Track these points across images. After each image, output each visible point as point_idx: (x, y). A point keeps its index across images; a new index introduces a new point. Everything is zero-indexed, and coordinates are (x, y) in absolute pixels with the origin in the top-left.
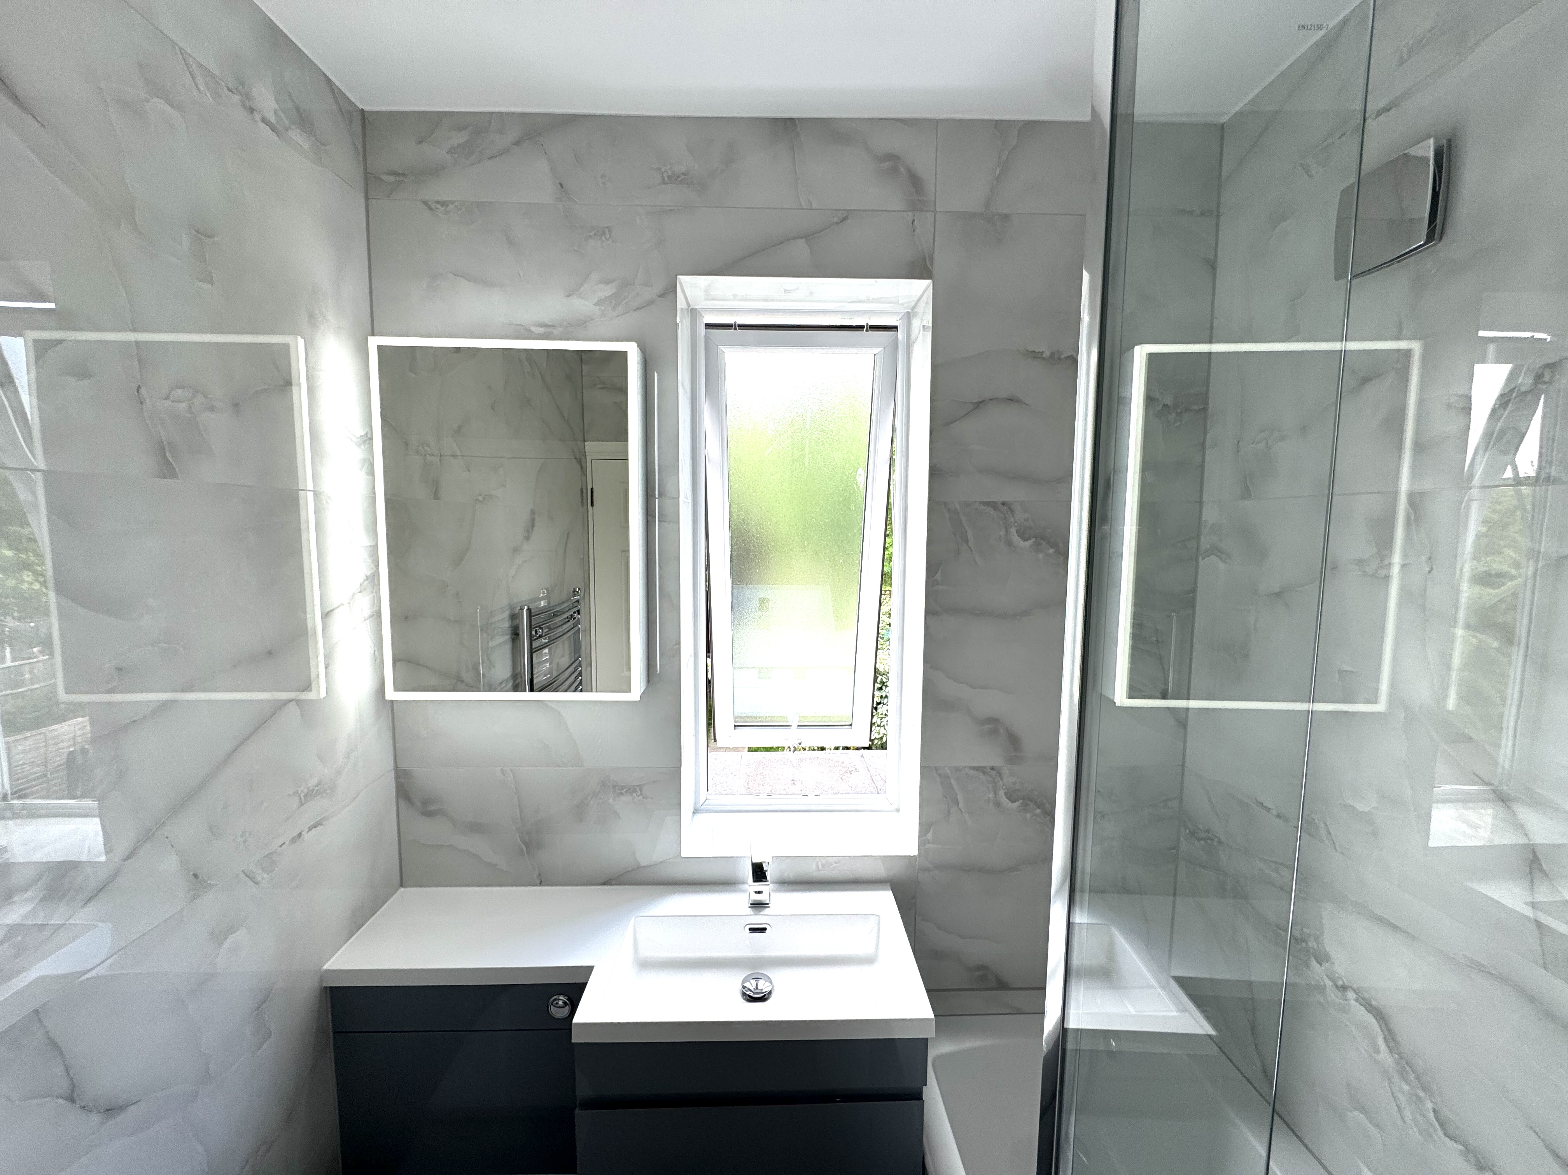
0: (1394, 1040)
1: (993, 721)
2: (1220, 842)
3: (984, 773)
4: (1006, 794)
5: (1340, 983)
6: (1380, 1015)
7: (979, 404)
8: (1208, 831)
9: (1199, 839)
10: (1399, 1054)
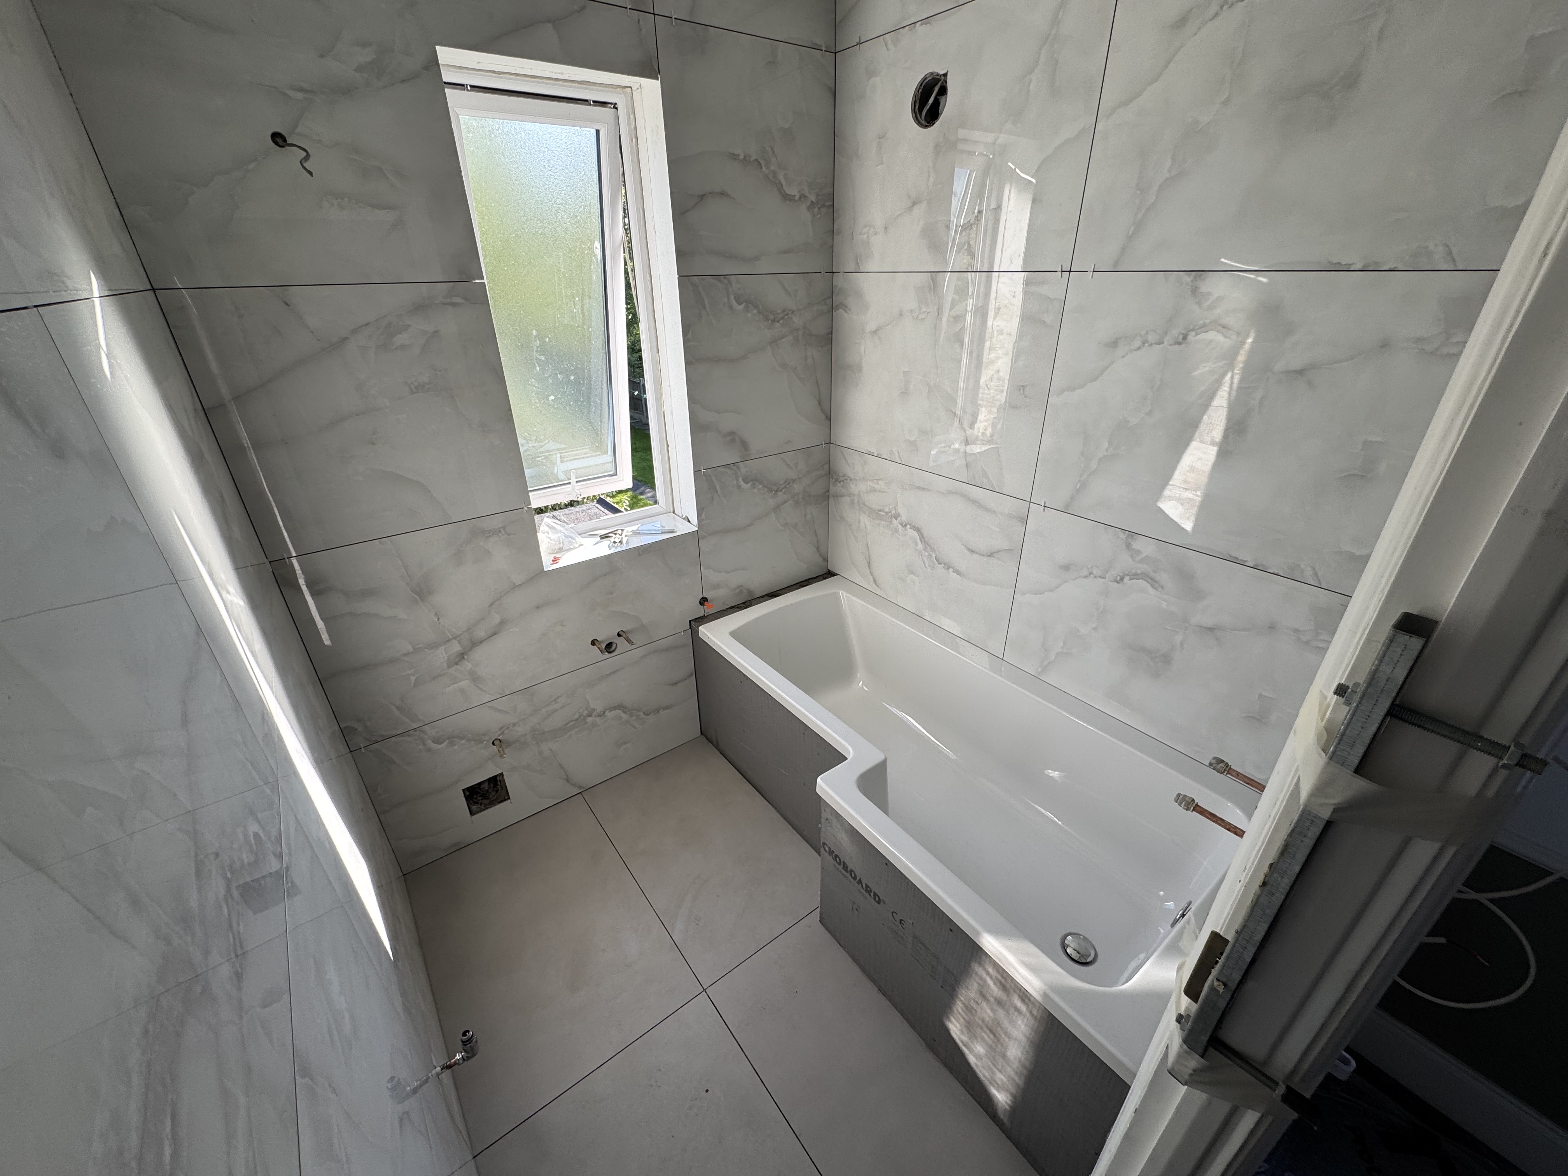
0: (923, 537)
1: (732, 433)
2: (851, 480)
3: (730, 469)
4: (743, 479)
5: (904, 524)
6: (918, 530)
7: (702, 197)
8: (844, 476)
9: (840, 482)
10: (925, 542)
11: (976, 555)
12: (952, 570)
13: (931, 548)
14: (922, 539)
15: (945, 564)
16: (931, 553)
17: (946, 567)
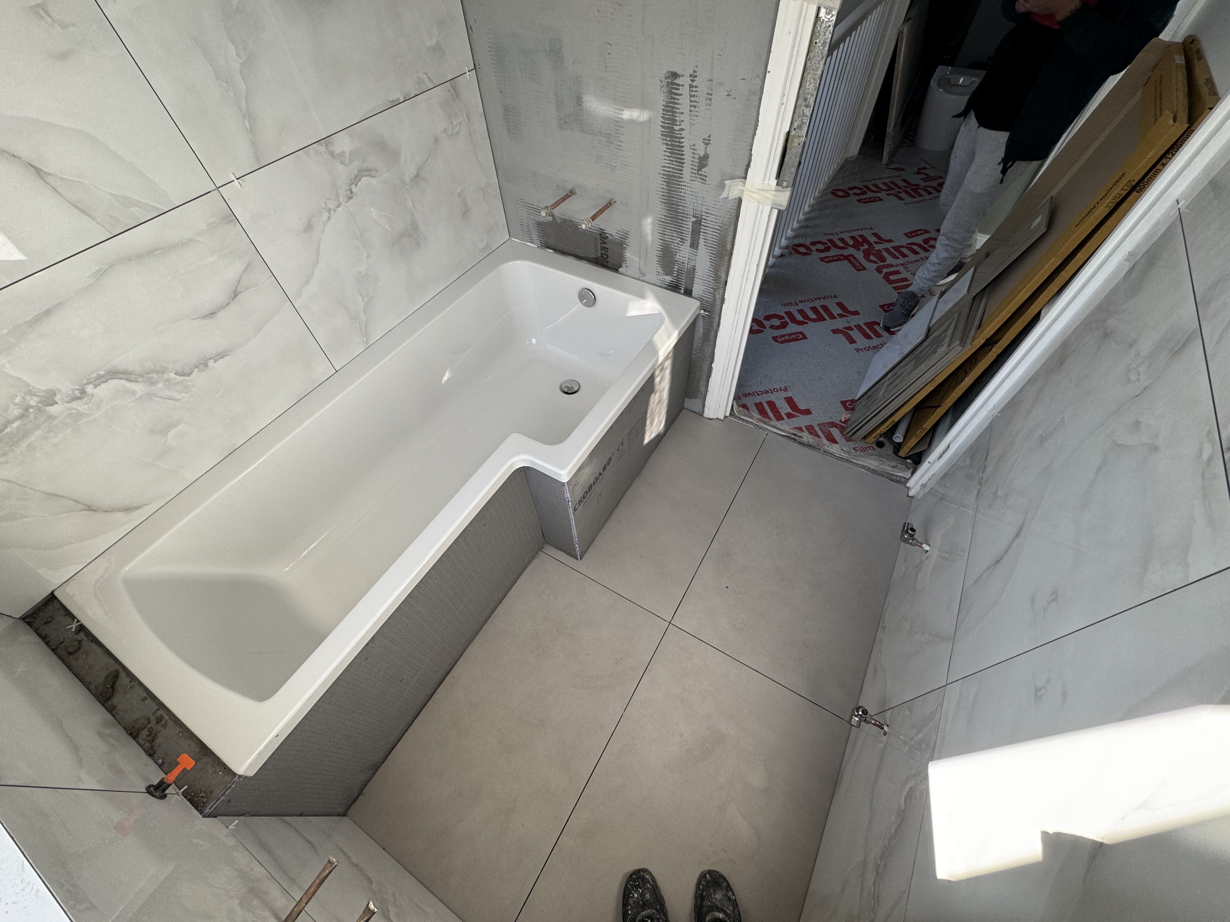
0: (130, 374)
5: (77, 393)
6: (113, 374)
11: (220, 315)
12: (212, 361)
13: (157, 372)
14: (133, 377)
15: (196, 367)
16: (166, 376)
17: (202, 367)
